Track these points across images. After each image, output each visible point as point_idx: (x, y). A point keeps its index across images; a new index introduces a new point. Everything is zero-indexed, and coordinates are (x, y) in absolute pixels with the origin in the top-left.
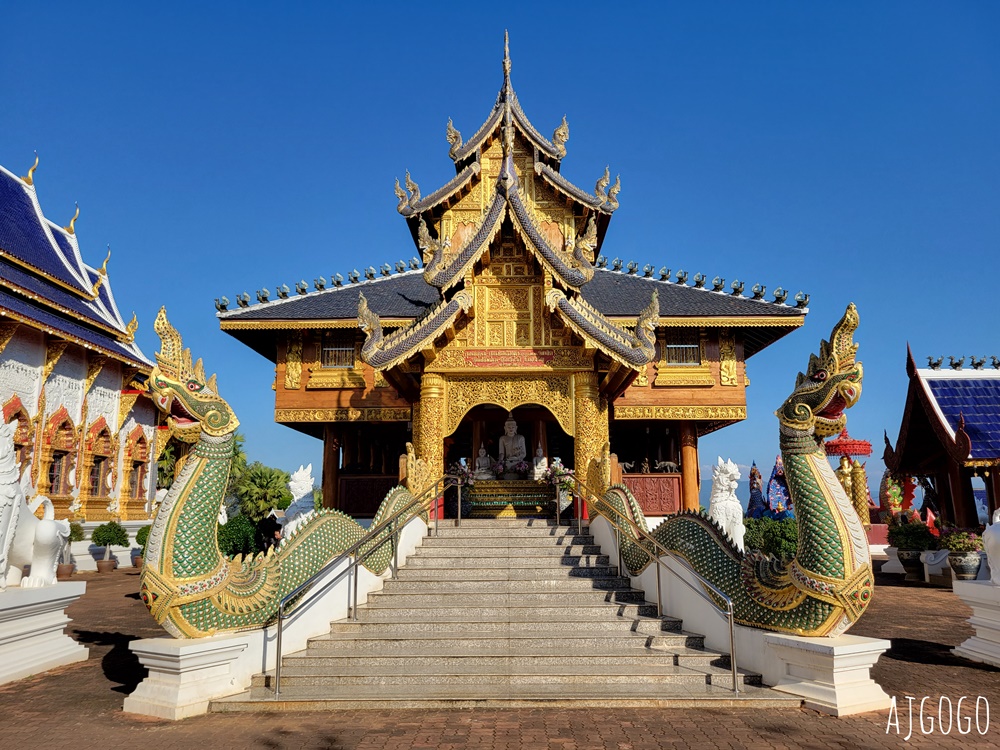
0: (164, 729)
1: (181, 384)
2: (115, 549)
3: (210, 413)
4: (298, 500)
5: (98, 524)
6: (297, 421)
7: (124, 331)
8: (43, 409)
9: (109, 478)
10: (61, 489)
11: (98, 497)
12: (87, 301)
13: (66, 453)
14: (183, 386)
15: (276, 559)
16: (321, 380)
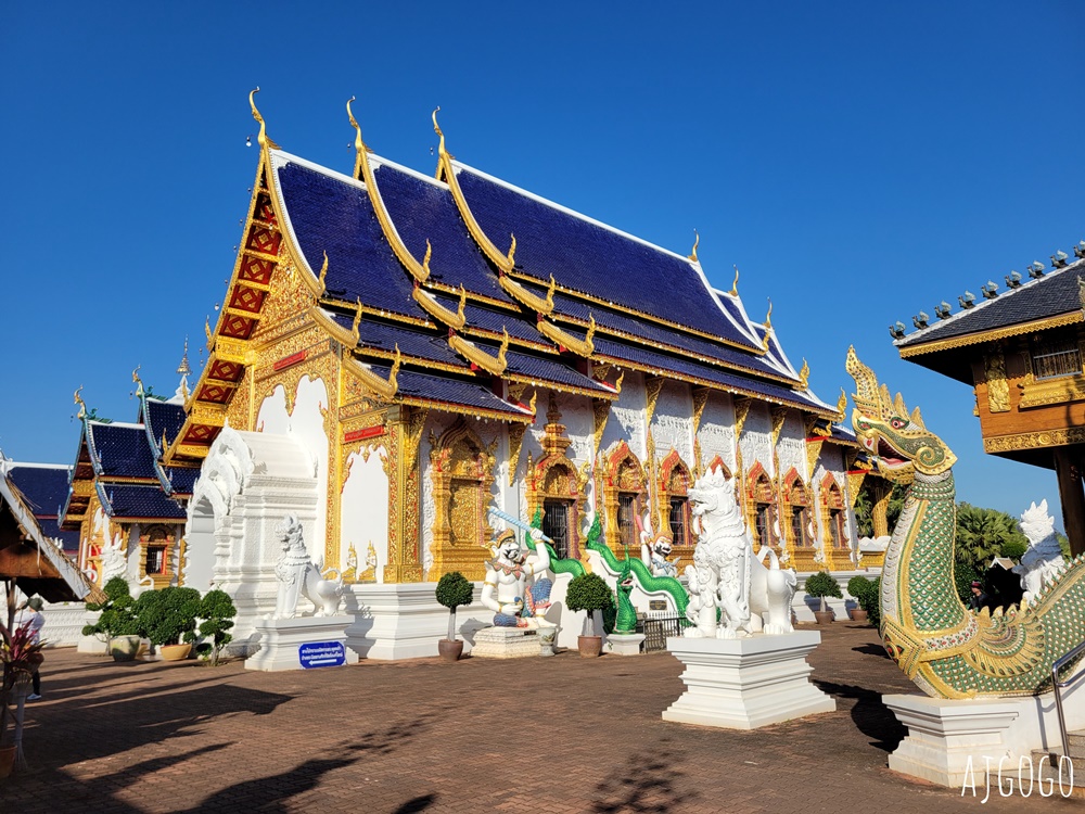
0: (940, 794)
1: (884, 423)
2: (829, 600)
3: (921, 450)
4: (1037, 545)
5: (808, 574)
6: (1015, 449)
7: (797, 378)
8: (741, 465)
9: (810, 527)
10: (769, 540)
11: (804, 547)
12: (759, 356)
13: (768, 505)
14: (887, 425)
15: (1033, 614)
16: (1039, 396)
